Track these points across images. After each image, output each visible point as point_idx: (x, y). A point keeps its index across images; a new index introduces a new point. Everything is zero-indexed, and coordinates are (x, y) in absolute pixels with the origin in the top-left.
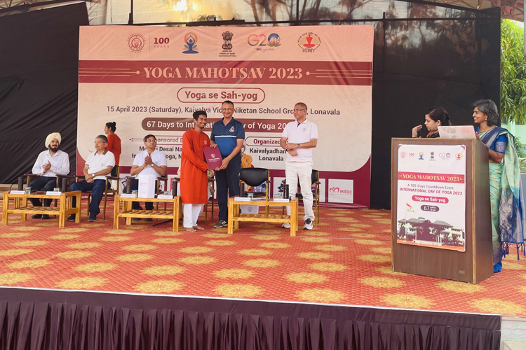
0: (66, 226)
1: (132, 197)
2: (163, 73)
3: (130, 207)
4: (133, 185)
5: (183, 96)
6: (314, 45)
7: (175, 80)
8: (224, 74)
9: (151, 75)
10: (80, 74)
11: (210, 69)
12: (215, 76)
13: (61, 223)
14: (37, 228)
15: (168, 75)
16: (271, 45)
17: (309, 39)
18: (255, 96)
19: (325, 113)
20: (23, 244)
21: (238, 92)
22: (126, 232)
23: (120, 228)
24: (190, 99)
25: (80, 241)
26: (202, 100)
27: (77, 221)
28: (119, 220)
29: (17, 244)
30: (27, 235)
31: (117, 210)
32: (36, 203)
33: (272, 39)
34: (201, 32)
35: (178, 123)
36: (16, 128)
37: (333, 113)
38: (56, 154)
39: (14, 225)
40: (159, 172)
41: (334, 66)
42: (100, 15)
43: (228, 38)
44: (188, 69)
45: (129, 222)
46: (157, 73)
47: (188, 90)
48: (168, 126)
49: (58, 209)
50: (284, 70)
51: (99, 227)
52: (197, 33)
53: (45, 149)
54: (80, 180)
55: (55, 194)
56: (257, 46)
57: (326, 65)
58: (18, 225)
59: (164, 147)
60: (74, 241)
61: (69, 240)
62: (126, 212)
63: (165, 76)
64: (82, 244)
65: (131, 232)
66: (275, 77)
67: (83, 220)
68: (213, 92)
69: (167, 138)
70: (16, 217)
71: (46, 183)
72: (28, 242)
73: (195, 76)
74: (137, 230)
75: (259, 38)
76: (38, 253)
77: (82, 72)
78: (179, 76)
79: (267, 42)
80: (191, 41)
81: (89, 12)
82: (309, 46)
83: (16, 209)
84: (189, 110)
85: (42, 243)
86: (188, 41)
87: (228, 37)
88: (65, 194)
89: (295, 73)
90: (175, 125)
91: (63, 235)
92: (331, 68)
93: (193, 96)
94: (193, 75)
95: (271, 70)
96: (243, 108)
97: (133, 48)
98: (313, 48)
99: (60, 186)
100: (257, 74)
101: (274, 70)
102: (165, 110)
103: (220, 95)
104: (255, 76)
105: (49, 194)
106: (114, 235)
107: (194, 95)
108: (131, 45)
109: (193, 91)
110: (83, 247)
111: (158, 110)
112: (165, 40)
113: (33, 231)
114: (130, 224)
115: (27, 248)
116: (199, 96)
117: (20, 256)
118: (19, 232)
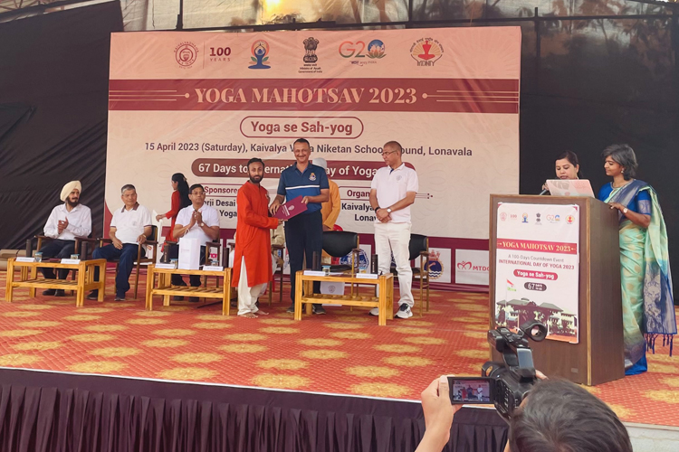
0: (86, 305)
1: (169, 268)
2: (221, 96)
3: (168, 281)
4: (172, 252)
5: (248, 128)
6: (433, 56)
7: (237, 106)
8: (305, 97)
9: (204, 99)
10: (111, 98)
11: (286, 91)
12: (293, 100)
13: (79, 301)
14: (49, 307)
15: (227, 99)
16: (371, 56)
17: (427, 47)
18: (348, 129)
19: (450, 152)
20: (31, 324)
21: (325, 123)
22: (160, 314)
23: (153, 310)
24: (258, 133)
25: (101, 323)
26: (274, 134)
27: (100, 299)
28: (153, 299)
29: (24, 324)
30: (36, 314)
31: (150, 285)
32: (48, 274)
33: (373, 48)
34: (275, 39)
35: (241, 167)
36: (25, 173)
37: (462, 153)
38: (75, 209)
39: (20, 302)
40: (209, 235)
41: (461, 85)
42: (138, 18)
43: (311, 46)
44: (256, 90)
45: (167, 302)
46: (213, 95)
47: (255, 120)
48: (228, 171)
49: (76, 283)
50: (390, 91)
51: (128, 307)
52: (269, 40)
53: (61, 202)
54: (106, 244)
55: (72, 262)
56: (353, 58)
57: (449, 83)
58: (25, 302)
59: (222, 200)
60: (94, 322)
61: (87, 322)
62: (163, 288)
63: (224, 100)
64: (103, 326)
65: (166, 314)
66: (377, 101)
67: (107, 299)
68: (291, 122)
69: (226, 187)
70: (22, 293)
71: (62, 248)
72: (37, 322)
73: (265, 100)
74: (176, 312)
75: (355, 47)
76: (49, 334)
77: (113, 96)
78: (243, 100)
79: (365, 52)
80: (260, 51)
81: (124, 13)
82: (426, 56)
83: (22, 281)
84: (256, 148)
85: (54, 324)
86: (257, 52)
87: (311, 45)
88: (84, 262)
89: (406, 96)
90: (238, 169)
91: (81, 316)
92: (456, 88)
93: (262, 128)
94: (262, 99)
95: (371, 91)
96: (331, 146)
97: (181, 62)
98: (433, 60)
99: (79, 253)
100: (352, 97)
101: (377, 91)
102: (224, 148)
103: (300, 127)
104: (348, 100)
105: (66, 263)
106: (145, 317)
108: (178, 58)
109: (262, 121)
110: (103, 330)
111: (214, 148)
112: (226, 51)
113: (43, 310)
114: (168, 304)
115: (35, 329)
116: (271, 129)
117: (27, 337)
118: (27, 310)
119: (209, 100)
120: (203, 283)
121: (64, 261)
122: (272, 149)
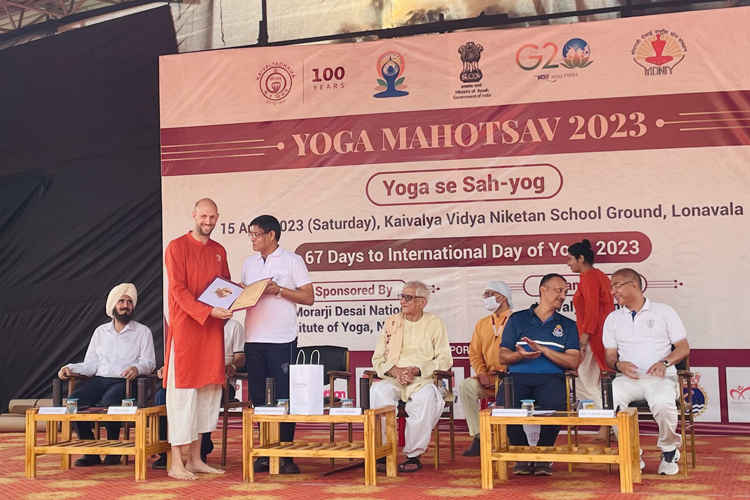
0: (150, 477)
1: (276, 414)
2: (334, 143)
5: (378, 191)
6: (669, 59)
7: (358, 158)
8: (467, 136)
9: (308, 150)
10: (164, 157)
11: (435, 129)
12: (448, 143)
13: (140, 472)
15: (343, 147)
16: (570, 65)
17: (659, 45)
18: (539, 183)
19: (707, 211)
21: (501, 176)
22: (268, 487)
23: (255, 481)
24: (395, 198)
26: (420, 198)
30: (75, 494)
31: (248, 442)
33: (571, 52)
34: (413, 49)
35: (371, 253)
36: (40, 279)
37: (726, 211)
39: (47, 478)
41: (719, 103)
42: (199, 31)
43: (471, 56)
44: (387, 132)
45: (274, 468)
46: (321, 143)
47: (389, 178)
48: (351, 260)
49: (133, 444)
50: (603, 120)
52: (404, 51)
55: (124, 411)
56: (539, 71)
57: (700, 100)
58: (56, 478)
59: (344, 306)
62: (268, 446)
63: (339, 150)
65: (278, 486)
66: (583, 136)
68: (445, 177)
69: (350, 286)
70: (50, 464)
73: (403, 146)
74: (290, 484)
75: (541, 52)
77: (167, 153)
78: (369, 148)
79: (559, 58)
80: (391, 69)
81: (177, 25)
82: (659, 60)
83: (50, 445)
84: (393, 221)
86: (385, 70)
87: (471, 54)
88: (143, 411)
89: (631, 125)
90: (366, 256)
91: (144, 495)
92: (711, 108)
94: (398, 144)
95: (572, 120)
96: (513, 211)
97: (268, 94)
98: (669, 64)
99: (134, 395)
100: (539, 127)
101: (581, 121)
102: (342, 225)
103: (460, 185)
104: (536, 138)
105: (115, 413)
106: (244, 493)
107: (402, 189)
108: (264, 89)
109: (400, 179)
111: (327, 225)
112: (338, 73)
113: (87, 488)
116: (414, 191)
118: (60, 489)
119: (315, 151)
121: (112, 410)
122: (419, 222)
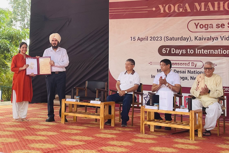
0: (105, 128)
1: (153, 109)
2: (175, 8)
3: (153, 117)
4: (155, 100)
5: (192, 26)
7: (185, 14)
11: (216, 3)
13: (102, 126)
14: (85, 128)
15: (179, 10)
22: (150, 136)
23: (145, 133)
24: (199, 29)
25: (117, 140)
26: (209, 30)
27: (113, 125)
28: (145, 127)
30: (79, 132)
31: (143, 118)
35: (189, 50)
39: (69, 124)
44: (197, 4)
45: (152, 129)
46: (170, 8)
47: (197, 22)
48: (181, 52)
49: (99, 115)
51: (130, 131)
60: (113, 139)
62: (150, 120)
63: (177, 11)
64: (118, 142)
65: (155, 137)
67: (116, 125)
69: (180, 62)
72: (81, 137)
73: (203, 10)
74: (159, 136)
78: (189, 10)
83: (70, 112)
84: (198, 38)
88: (103, 103)
90: (187, 51)
91: (104, 135)
93: (202, 26)
94: (201, 9)
99: (100, 97)
102: (178, 39)
103: (226, 25)
106: (142, 138)
109: (201, 22)
110: (119, 144)
111: (171, 39)
113: (83, 129)
114: (153, 131)
115: (80, 141)
116: (206, 27)
117: (77, 146)
118: (73, 129)
119: (167, 11)
120: (173, 118)
121: (92, 102)
122: (209, 39)
